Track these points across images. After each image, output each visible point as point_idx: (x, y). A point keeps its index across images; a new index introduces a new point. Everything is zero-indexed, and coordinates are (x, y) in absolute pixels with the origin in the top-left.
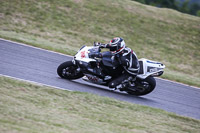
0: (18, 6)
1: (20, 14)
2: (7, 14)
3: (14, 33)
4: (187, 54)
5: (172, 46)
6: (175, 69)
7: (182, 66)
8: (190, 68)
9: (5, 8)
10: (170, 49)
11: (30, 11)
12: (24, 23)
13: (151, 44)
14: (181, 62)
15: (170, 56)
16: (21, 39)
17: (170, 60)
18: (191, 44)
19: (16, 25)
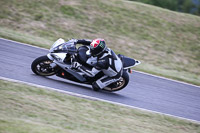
0: (180, 45)
1: (181, 53)
2: (169, 53)
3: (176, 72)
9: (166, 47)
11: (192, 50)
12: (186, 62)
16: (182, 77)
19: (178, 63)
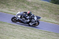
4: (13, 6)
5: (9, 4)
6: (10, 11)
7: (12, 10)
8: (15, 10)
10: (9, 5)
13: (3, 3)
14: (12, 8)
15: (9, 7)
17: (9, 8)
18: (15, 3)
